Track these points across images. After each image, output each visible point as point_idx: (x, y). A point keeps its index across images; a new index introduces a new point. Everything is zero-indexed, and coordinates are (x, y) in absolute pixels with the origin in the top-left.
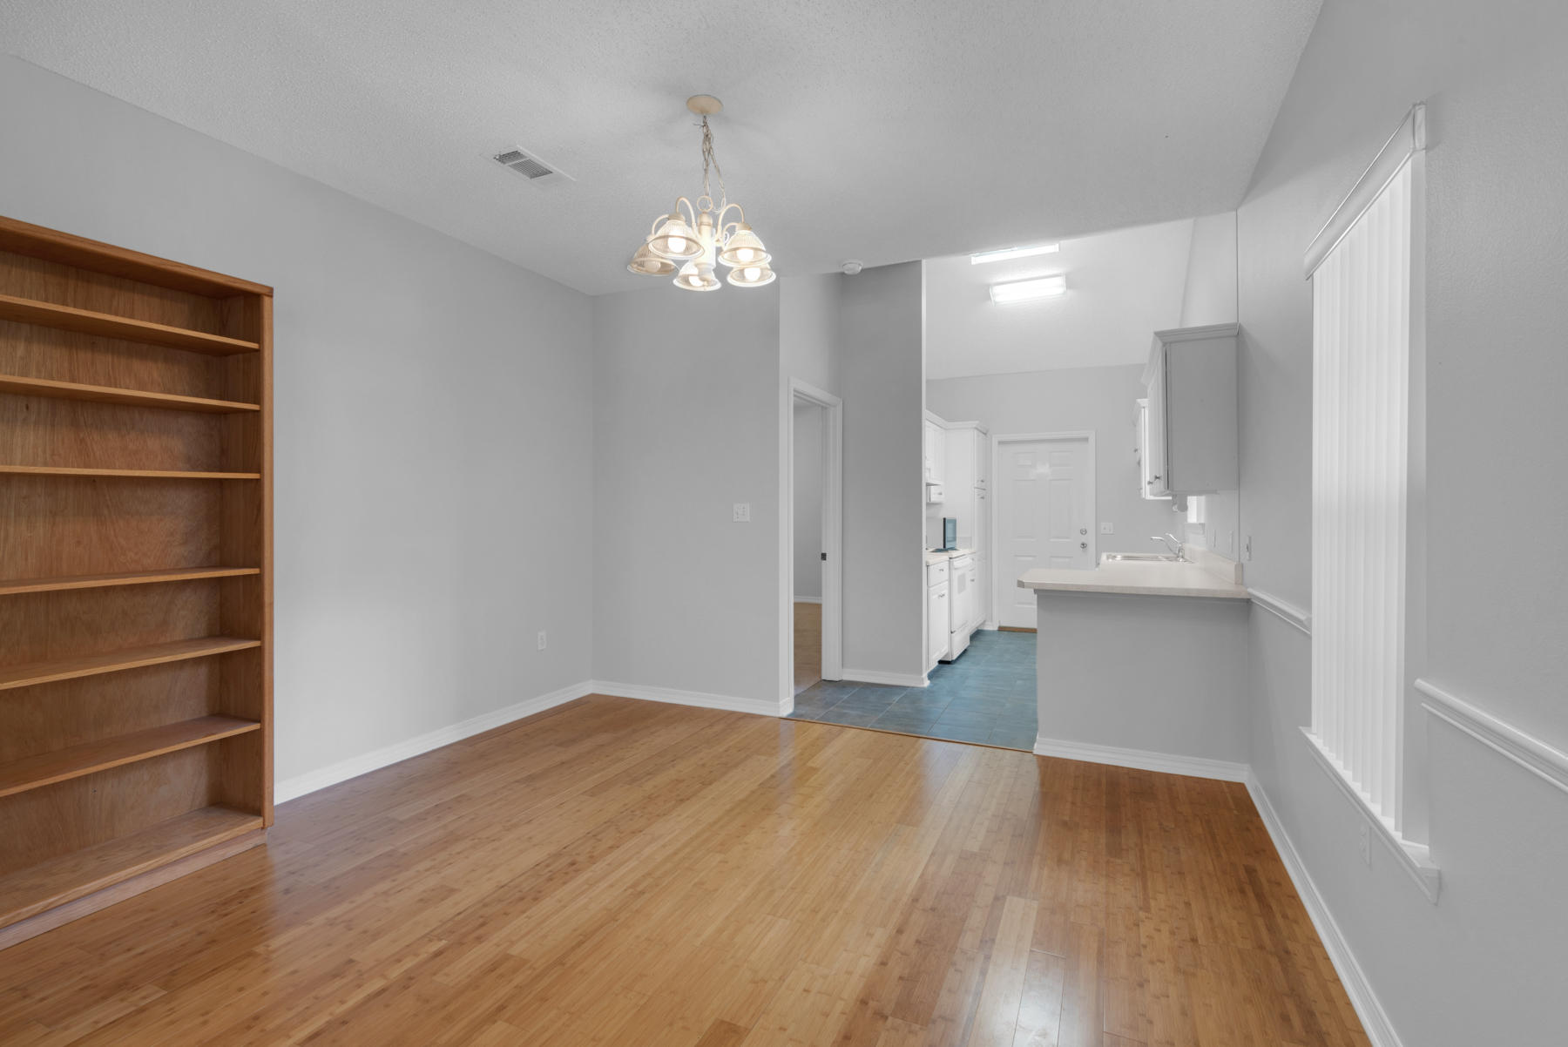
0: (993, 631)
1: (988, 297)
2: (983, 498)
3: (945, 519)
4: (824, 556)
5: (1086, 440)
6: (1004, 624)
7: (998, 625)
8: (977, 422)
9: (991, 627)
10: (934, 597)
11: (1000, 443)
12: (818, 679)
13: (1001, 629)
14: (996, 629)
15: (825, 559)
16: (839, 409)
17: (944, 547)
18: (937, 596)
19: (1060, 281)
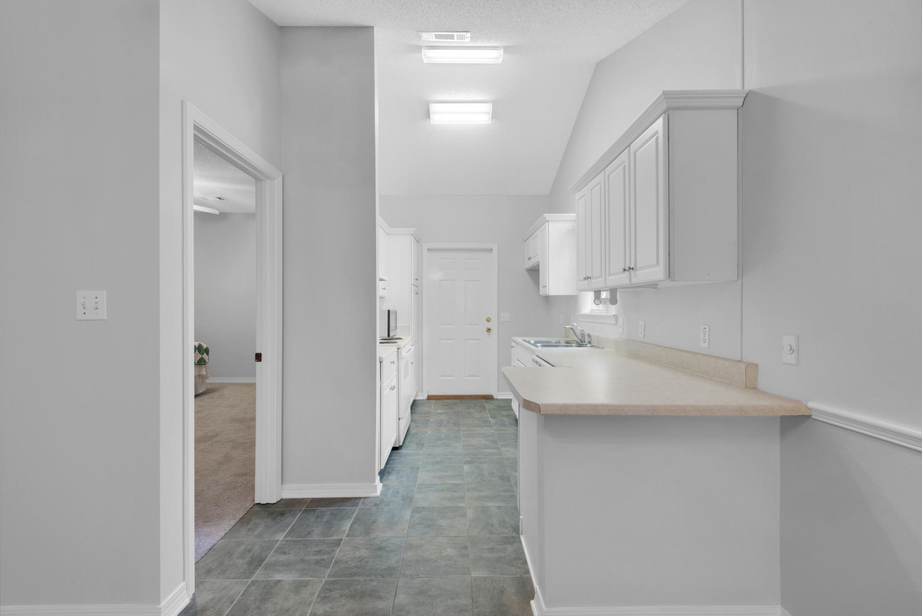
0: (423, 400)
1: (428, 114)
2: (416, 293)
3: (389, 311)
4: (258, 357)
5: (491, 250)
6: (432, 393)
7: (427, 395)
8: (414, 229)
9: (423, 397)
10: (386, 392)
11: (429, 250)
12: (249, 505)
13: (430, 398)
14: (425, 397)
15: (260, 361)
16: (278, 182)
17: (389, 336)
18: (388, 390)
19: (487, 107)
